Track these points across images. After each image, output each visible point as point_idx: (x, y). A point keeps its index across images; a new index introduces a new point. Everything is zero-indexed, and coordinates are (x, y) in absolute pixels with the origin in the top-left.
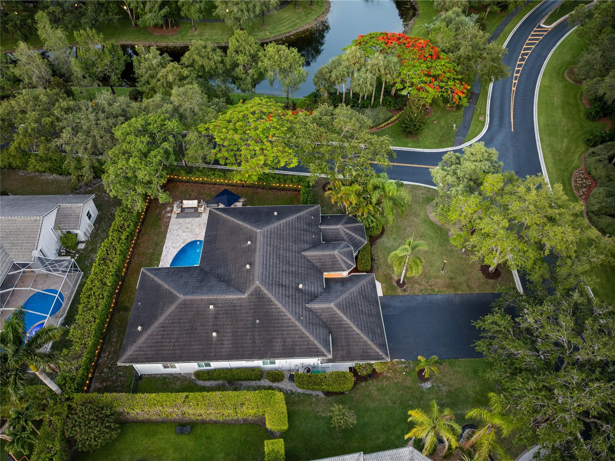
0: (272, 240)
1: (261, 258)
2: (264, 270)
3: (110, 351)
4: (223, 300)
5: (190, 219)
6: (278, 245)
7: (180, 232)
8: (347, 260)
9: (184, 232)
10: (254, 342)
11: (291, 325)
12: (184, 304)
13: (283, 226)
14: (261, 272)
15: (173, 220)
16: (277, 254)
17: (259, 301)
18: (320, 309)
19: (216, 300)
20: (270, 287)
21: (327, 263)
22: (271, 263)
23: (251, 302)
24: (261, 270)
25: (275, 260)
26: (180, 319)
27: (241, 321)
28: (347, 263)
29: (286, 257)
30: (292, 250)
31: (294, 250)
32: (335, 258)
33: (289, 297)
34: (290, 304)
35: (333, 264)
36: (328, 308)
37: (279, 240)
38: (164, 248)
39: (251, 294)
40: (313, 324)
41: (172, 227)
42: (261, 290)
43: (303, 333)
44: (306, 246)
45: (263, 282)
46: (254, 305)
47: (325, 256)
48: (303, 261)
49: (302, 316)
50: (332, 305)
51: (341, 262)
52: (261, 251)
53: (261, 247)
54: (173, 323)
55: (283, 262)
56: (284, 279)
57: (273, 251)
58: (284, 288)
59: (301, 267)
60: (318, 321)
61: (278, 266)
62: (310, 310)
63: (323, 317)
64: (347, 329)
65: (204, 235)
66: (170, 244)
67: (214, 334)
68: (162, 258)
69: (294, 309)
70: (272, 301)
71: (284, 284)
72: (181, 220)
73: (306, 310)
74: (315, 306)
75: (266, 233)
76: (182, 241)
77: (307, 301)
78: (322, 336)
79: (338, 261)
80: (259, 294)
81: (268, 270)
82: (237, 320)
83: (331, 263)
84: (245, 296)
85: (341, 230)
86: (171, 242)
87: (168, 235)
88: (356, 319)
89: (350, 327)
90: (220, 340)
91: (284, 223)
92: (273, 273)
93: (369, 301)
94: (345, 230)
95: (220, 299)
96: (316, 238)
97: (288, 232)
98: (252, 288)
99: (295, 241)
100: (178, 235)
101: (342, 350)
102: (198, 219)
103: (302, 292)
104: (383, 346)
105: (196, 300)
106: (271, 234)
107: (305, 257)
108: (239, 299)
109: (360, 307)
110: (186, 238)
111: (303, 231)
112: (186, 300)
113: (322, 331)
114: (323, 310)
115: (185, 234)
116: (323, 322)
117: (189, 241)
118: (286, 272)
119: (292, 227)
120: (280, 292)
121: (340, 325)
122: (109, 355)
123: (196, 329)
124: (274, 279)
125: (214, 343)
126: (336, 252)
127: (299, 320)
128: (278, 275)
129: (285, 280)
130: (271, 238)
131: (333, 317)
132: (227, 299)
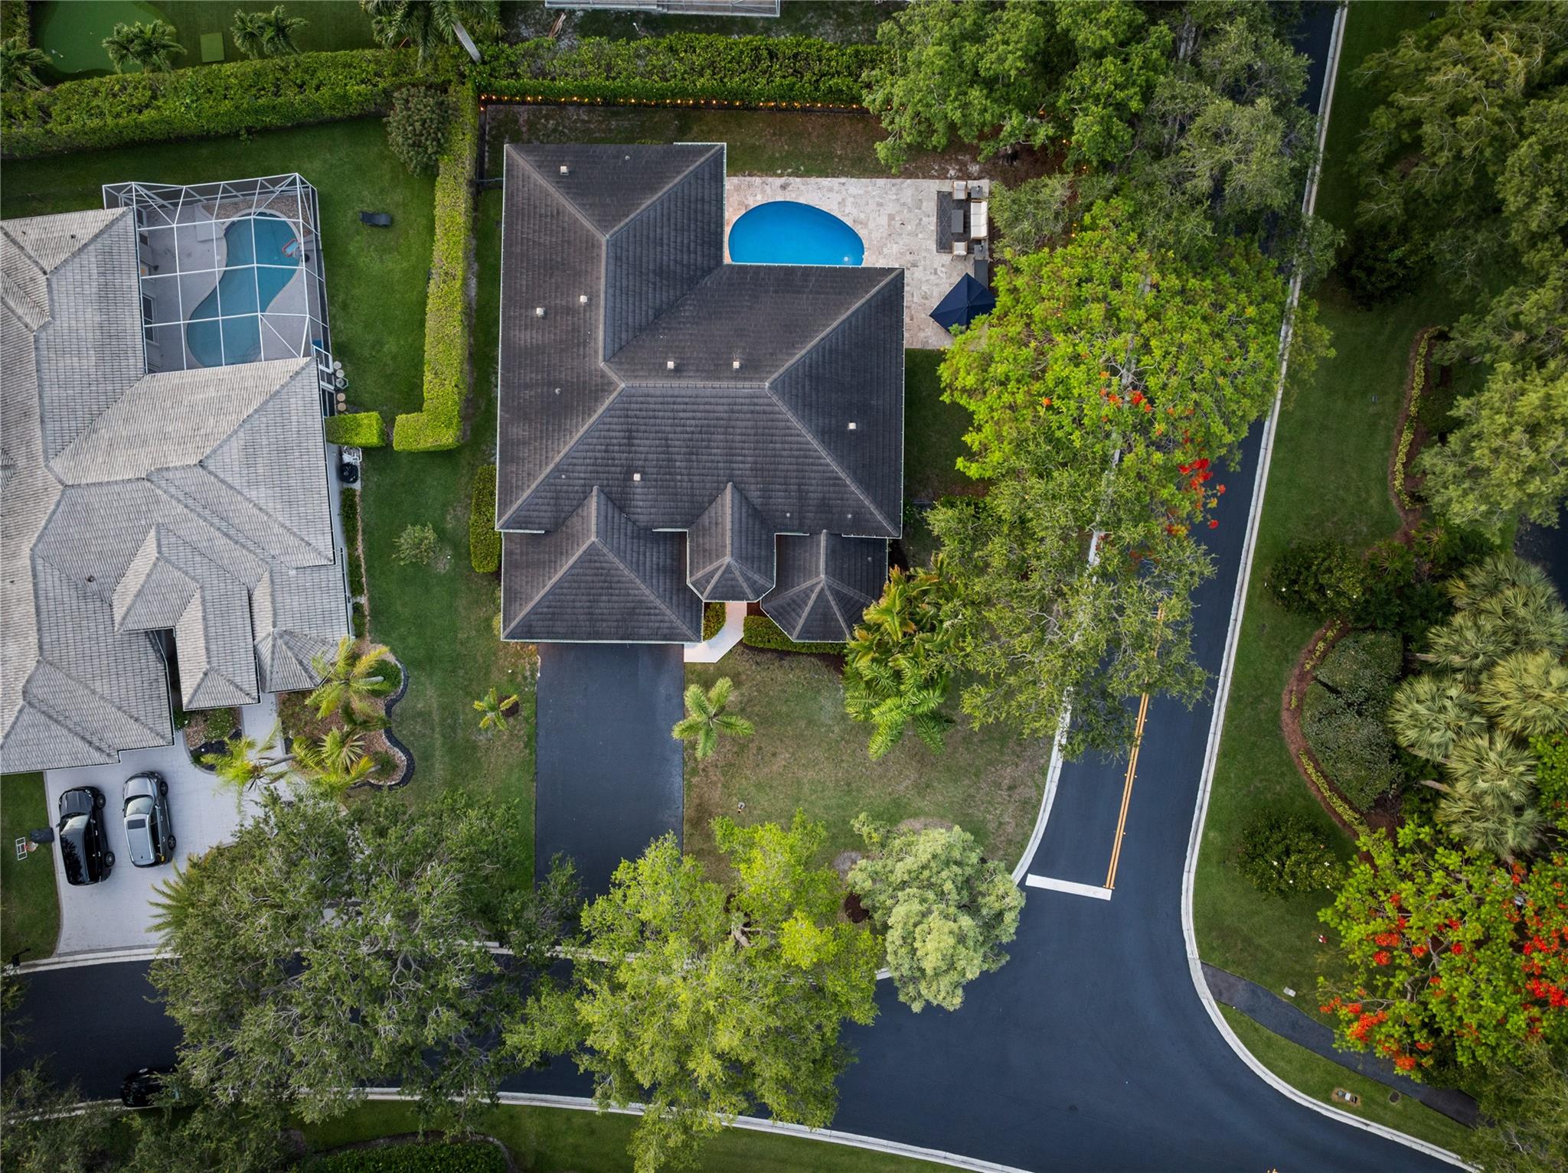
0: (749, 416)
1: (689, 392)
2: (660, 400)
3: (588, 122)
4: (597, 320)
5: (933, 227)
6: (738, 431)
7: (891, 208)
8: (713, 582)
9: (891, 217)
10: (526, 386)
11: (550, 454)
12: (593, 246)
13: (798, 443)
14: (652, 391)
15: (932, 187)
16: (709, 426)
17: (591, 391)
18: (589, 513)
19: (598, 307)
20: (618, 413)
21: (707, 540)
22: (681, 415)
23: (591, 375)
24: (658, 393)
25: (693, 422)
26: (569, 242)
27: (561, 361)
28: (708, 582)
29: (707, 447)
30: (732, 462)
31: (735, 466)
32: (718, 557)
33: (606, 451)
34: (589, 454)
35: (705, 551)
36: (589, 530)
37: (752, 431)
38: (843, 180)
39: (603, 376)
40: (557, 498)
41: (909, 186)
42: (610, 392)
43: (535, 479)
44: (754, 495)
45: (627, 397)
46: (585, 382)
47: (723, 535)
48: (708, 485)
49: (568, 478)
50: (593, 538)
51: (709, 568)
52: (708, 392)
53: (720, 392)
54: (563, 229)
55: (691, 440)
56: (647, 442)
57: (717, 419)
58: (625, 441)
59: (690, 481)
60: (566, 508)
61: (678, 429)
62: (586, 495)
63: (575, 519)
64: (552, 564)
65: (878, 266)
66: (853, 190)
67: (539, 311)
68: (813, 180)
69: (581, 461)
70: (590, 416)
71: (636, 442)
72: (931, 206)
73: (584, 485)
74: (593, 505)
75: (766, 401)
76: (862, 216)
77: (607, 489)
78: (535, 514)
79: (711, 563)
80: (603, 390)
81: (660, 407)
82: (562, 350)
83: (707, 546)
84: (602, 364)
85: (814, 581)
86: (861, 192)
87: (881, 182)
88: (575, 585)
89: (556, 571)
90: (532, 323)
91: (808, 443)
92: (655, 418)
93: (624, 620)
94: (817, 590)
95: (597, 314)
96: (788, 522)
97: (785, 453)
98: (615, 378)
99: (762, 470)
100: (880, 205)
101: (522, 554)
102: (934, 247)
103: (624, 480)
104: (529, 632)
105: (599, 267)
106: (764, 413)
107: (721, 490)
108: (596, 352)
109: (604, 598)
110: (871, 225)
111: (800, 491)
112: (599, 247)
113: (546, 515)
114: (585, 520)
115: (884, 220)
116: (566, 519)
117: (862, 233)
118: (668, 446)
119: (803, 464)
120: (613, 434)
121: (561, 553)
122: (583, 121)
123: (551, 277)
124: (642, 421)
125: (529, 313)
126: (727, 559)
127: (558, 469)
128: (654, 429)
129: (644, 445)
130: (752, 412)
131: (573, 539)
132: (597, 327)
